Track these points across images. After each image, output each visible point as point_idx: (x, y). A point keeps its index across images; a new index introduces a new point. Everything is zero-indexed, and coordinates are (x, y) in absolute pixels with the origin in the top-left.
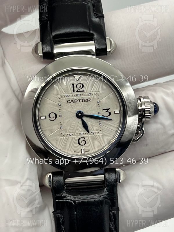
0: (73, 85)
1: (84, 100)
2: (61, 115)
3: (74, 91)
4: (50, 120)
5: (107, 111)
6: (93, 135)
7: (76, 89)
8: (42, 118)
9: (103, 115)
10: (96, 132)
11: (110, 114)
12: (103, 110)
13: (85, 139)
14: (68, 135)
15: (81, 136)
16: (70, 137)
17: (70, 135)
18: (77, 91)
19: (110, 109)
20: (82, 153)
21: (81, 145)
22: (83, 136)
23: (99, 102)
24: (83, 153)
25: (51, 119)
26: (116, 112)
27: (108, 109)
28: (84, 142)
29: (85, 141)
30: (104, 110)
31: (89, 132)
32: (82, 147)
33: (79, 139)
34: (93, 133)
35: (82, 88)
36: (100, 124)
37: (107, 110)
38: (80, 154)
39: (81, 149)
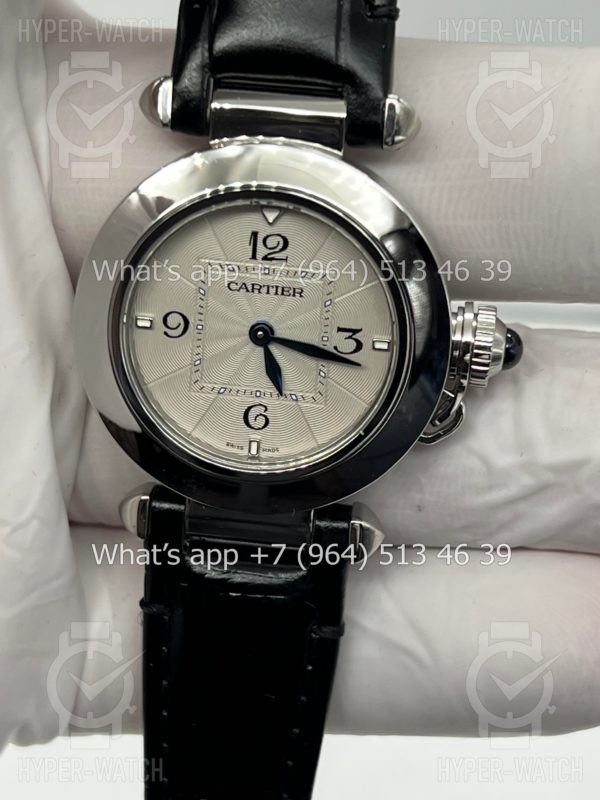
0: (255, 235)
1: (283, 290)
2: (203, 323)
3: (254, 257)
4: (166, 333)
5: (350, 337)
6: (294, 403)
7: (262, 251)
8: (140, 323)
9: (336, 348)
10: (307, 394)
11: (359, 346)
12: (340, 330)
13: (266, 410)
14: (216, 391)
15: (257, 401)
16: (221, 396)
17: (222, 390)
18: (265, 258)
19: (361, 330)
20: (249, 451)
21: (253, 428)
22: (264, 401)
23: (328, 303)
24: (254, 452)
25: (170, 332)
26: (378, 346)
27: (355, 331)
28: (261, 421)
29: (265, 416)
30: (340, 333)
31: (284, 392)
32: (256, 436)
33: (250, 408)
34: (294, 397)
35: (281, 250)
36: (322, 374)
37: (351, 334)
38: (245, 452)
39: (251, 442)
